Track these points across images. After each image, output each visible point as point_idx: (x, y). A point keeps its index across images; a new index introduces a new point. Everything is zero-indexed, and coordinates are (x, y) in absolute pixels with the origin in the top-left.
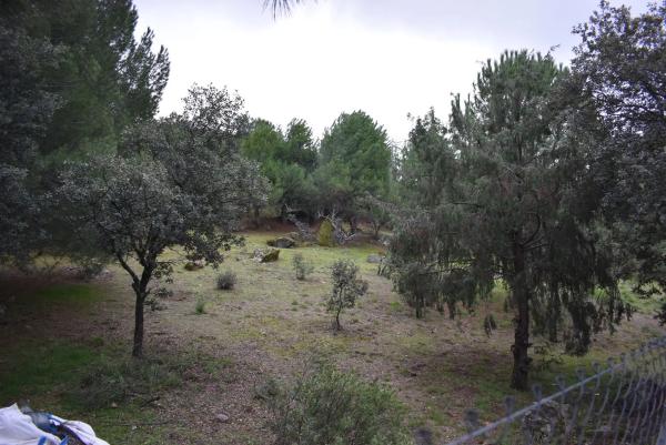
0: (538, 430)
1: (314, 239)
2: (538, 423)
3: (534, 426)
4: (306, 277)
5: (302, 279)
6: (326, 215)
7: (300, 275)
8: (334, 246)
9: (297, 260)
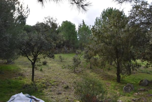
0: (127, 90)
1: (61, 52)
2: (127, 89)
3: (126, 89)
4: (63, 61)
5: (62, 61)
6: (63, 46)
7: (61, 60)
8: (66, 53)
9: (60, 57)
